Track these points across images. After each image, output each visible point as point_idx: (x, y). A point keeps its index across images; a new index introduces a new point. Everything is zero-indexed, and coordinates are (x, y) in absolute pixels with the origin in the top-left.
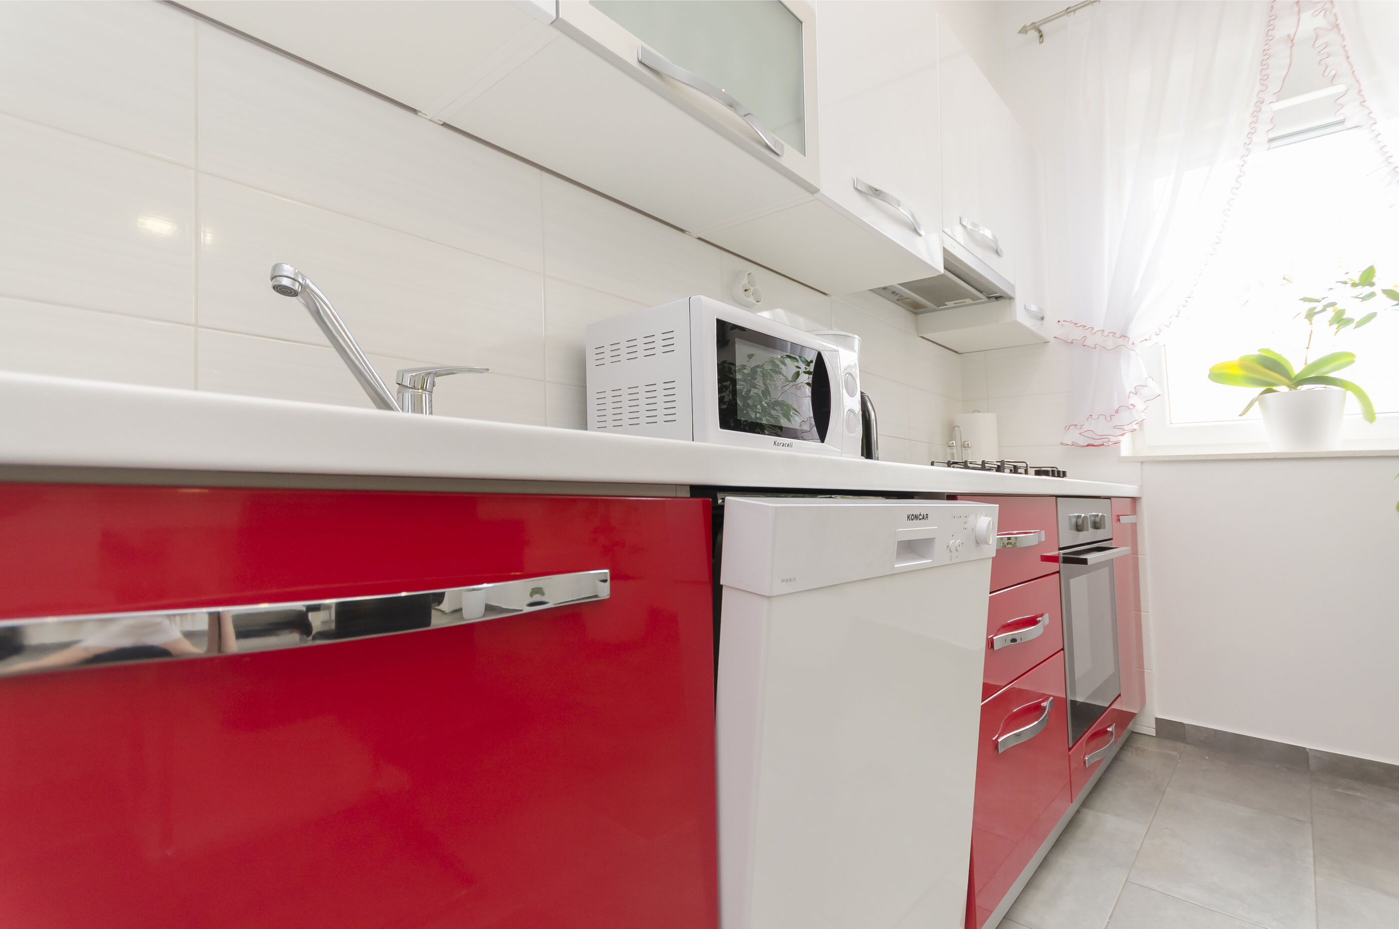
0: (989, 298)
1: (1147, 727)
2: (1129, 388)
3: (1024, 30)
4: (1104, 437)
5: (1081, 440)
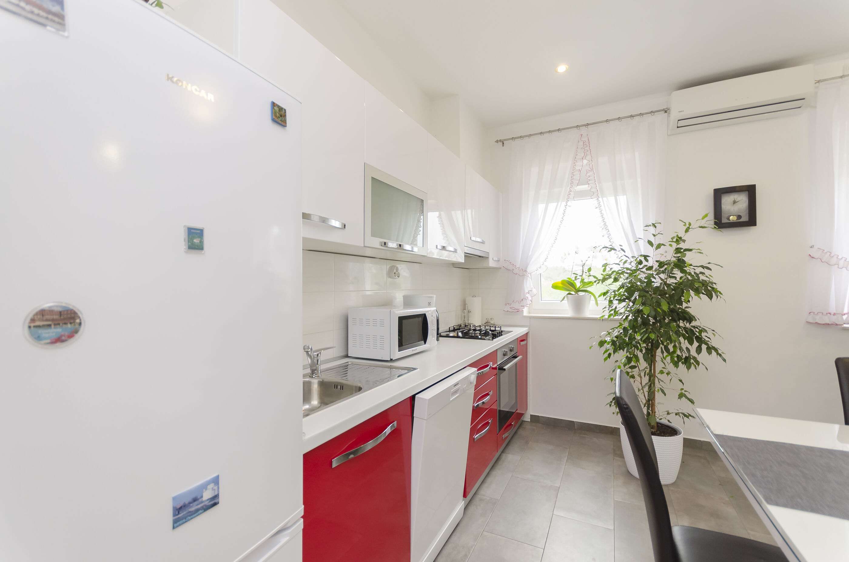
1: (527, 418)
2: (527, 291)
3: (497, 141)
4: (517, 309)
5: (510, 310)
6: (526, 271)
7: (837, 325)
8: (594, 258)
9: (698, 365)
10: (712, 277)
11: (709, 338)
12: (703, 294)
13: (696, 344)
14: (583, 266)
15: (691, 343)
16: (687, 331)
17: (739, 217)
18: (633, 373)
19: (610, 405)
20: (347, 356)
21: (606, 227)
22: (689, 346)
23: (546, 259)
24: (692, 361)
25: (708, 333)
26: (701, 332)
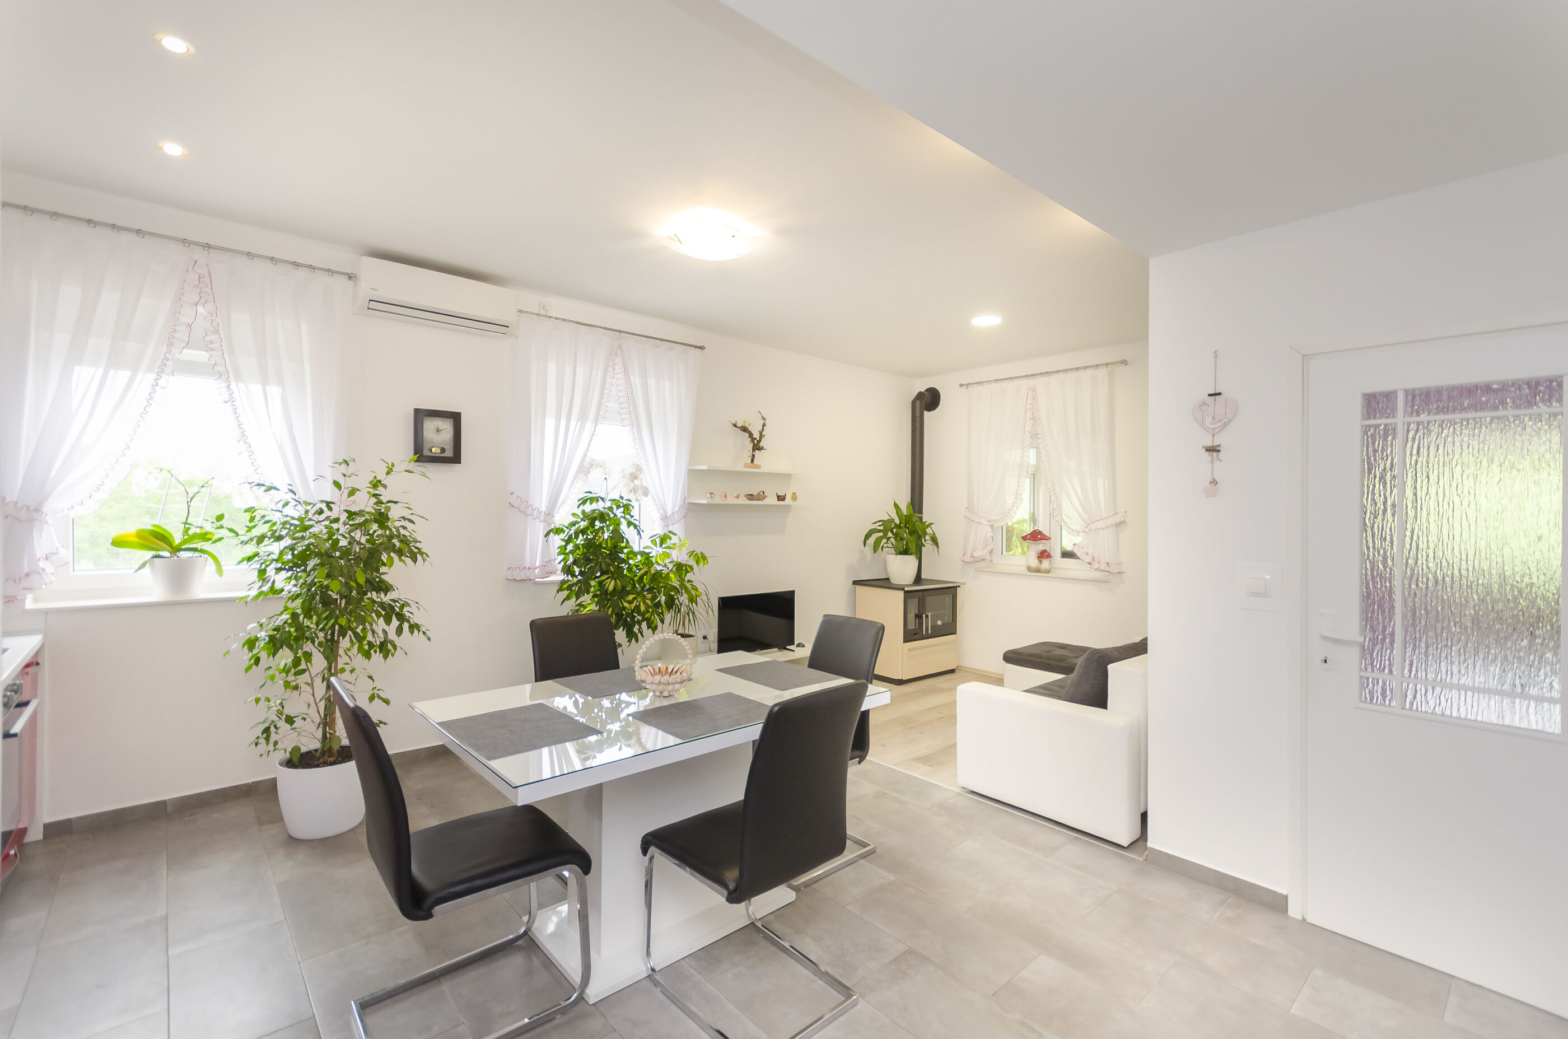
1: (35, 834)
2: (40, 555)
4: (12, 596)
6: (37, 511)
7: (531, 580)
9: (395, 649)
10: (415, 532)
11: (412, 613)
12: (407, 557)
13: (395, 622)
14: (189, 503)
15: (388, 621)
16: (385, 607)
17: (443, 450)
18: (298, 682)
19: (256, 744)
21: (244, 439)
22: (386, 628)
24: (390, 646)
25: (411, 607)
26: (402, 607)
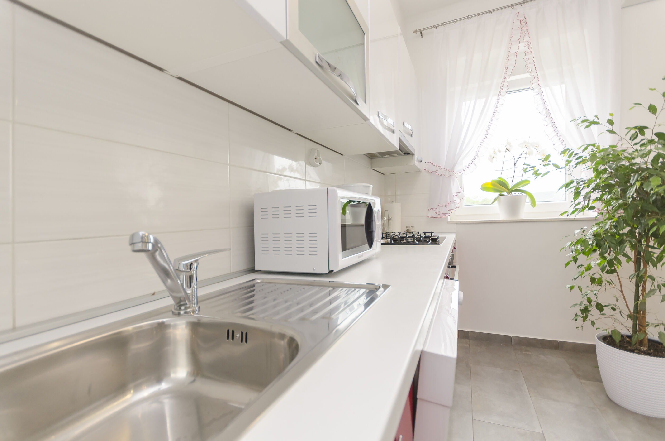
0: (404, 154)
2: (454, 193)
3: (415, 32)
4: (443, 214)
5: (435, 216)
6: (452, 171)
8: (527, 155)
14: (515, 164)
20: (253, 270)
23: (476, 157)
